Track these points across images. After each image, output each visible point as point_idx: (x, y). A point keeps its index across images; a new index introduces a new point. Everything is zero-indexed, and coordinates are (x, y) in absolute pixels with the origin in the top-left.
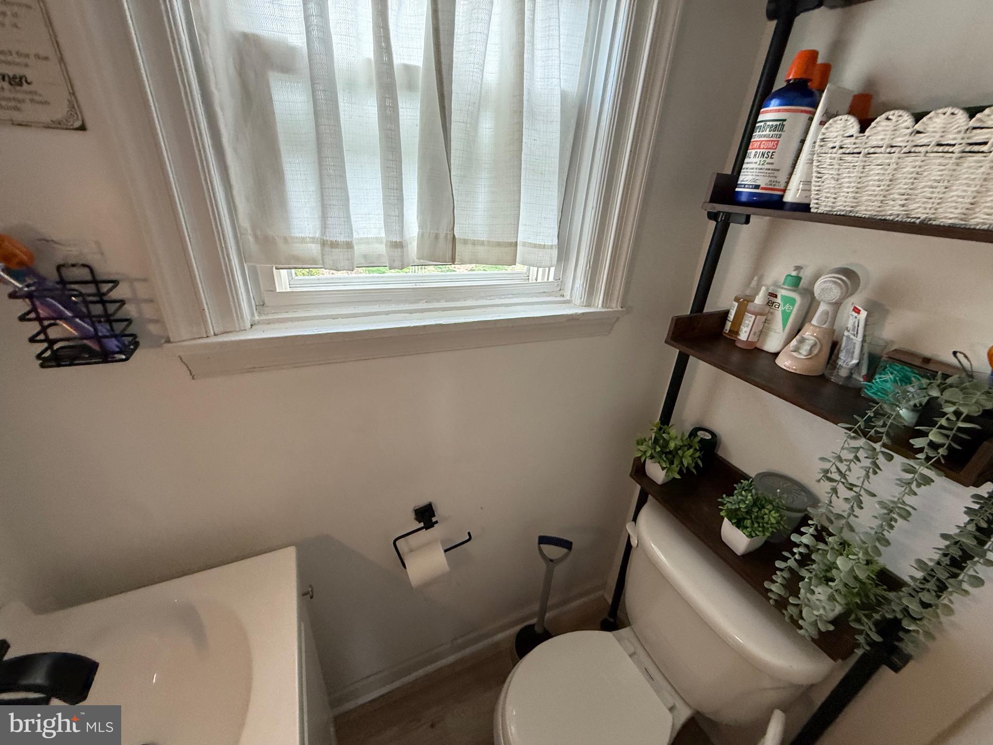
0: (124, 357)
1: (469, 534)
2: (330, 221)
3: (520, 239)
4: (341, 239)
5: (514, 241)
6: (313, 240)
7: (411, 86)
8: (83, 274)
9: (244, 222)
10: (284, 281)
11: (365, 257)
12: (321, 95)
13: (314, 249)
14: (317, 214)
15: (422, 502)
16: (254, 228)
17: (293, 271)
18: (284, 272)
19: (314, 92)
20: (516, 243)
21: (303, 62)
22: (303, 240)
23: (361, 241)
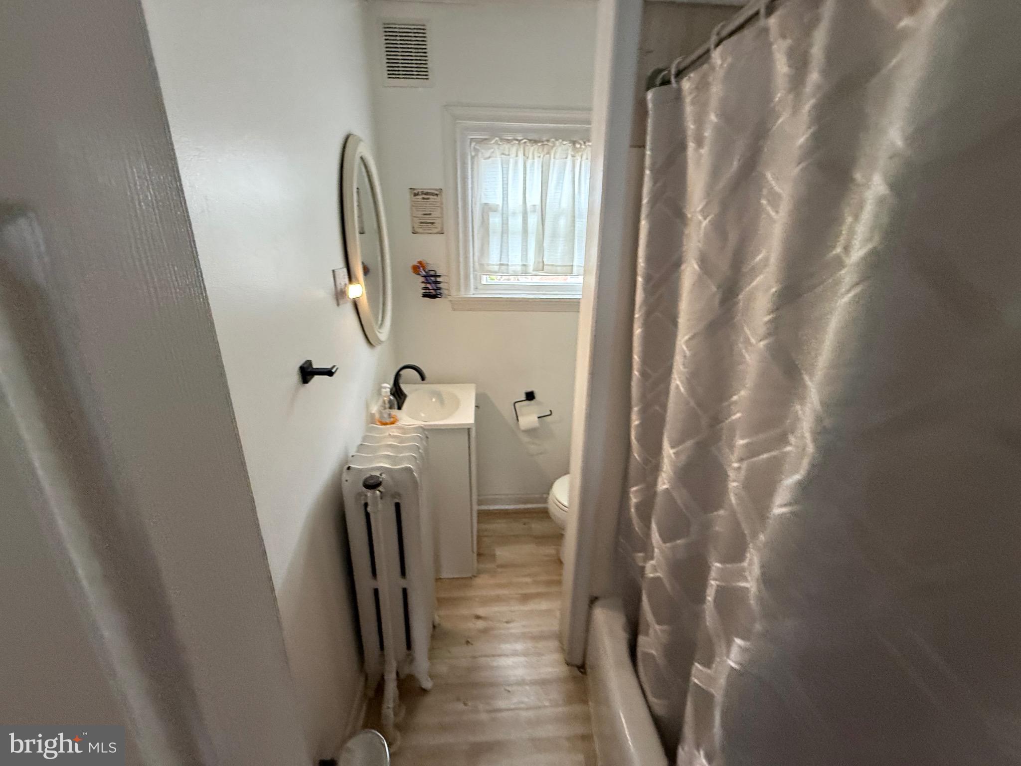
0: (439, 296)
1: (551, 411)
2: (502, 256)
3: (575, 264)
4: (505, 263)
5: (571, 264)
6: (497, 265)
7: (534, 211)
8: (432, 273)
9: (476, 259)
10: (485, 280)
11: (513, 271)
12: (504, 219)
13: (496, 268)
14: (499, 256)
15: (529, 390)
16: (479, 260)
17: (488, 276)
18: (485, 276)
19: (503, 217)
20: (572, 266)
21: (500, 209)
22: (493, 265)
23: (512, 265)
